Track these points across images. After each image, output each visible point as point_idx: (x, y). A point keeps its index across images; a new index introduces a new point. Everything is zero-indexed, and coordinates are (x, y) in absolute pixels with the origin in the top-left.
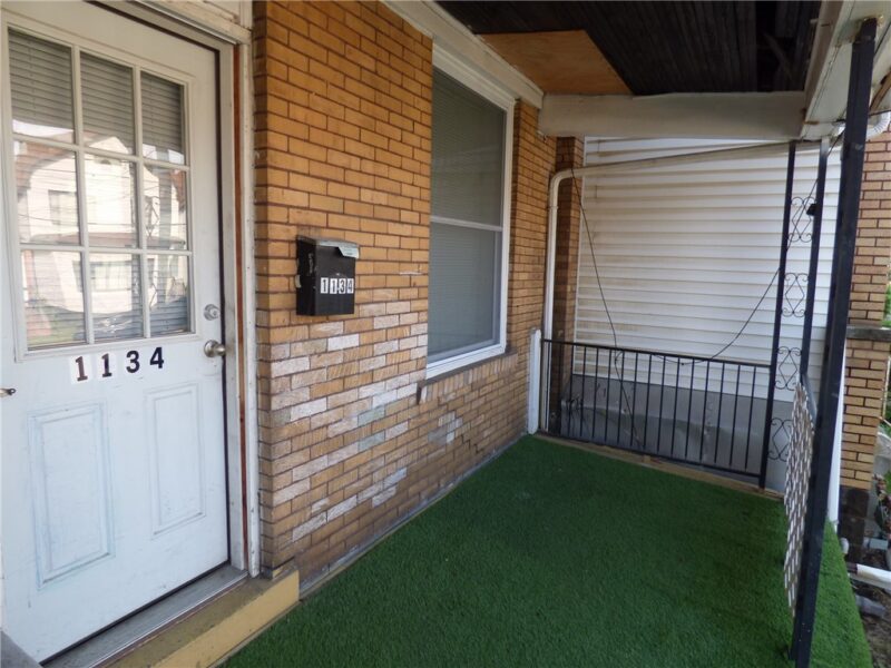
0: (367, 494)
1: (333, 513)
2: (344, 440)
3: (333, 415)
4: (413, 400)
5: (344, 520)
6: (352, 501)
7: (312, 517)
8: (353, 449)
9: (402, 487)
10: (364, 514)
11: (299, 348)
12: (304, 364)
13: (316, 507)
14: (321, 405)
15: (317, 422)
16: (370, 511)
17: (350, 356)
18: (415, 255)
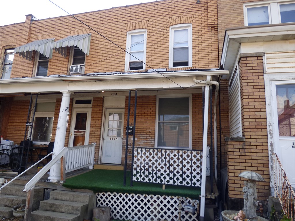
18: (151, 128)
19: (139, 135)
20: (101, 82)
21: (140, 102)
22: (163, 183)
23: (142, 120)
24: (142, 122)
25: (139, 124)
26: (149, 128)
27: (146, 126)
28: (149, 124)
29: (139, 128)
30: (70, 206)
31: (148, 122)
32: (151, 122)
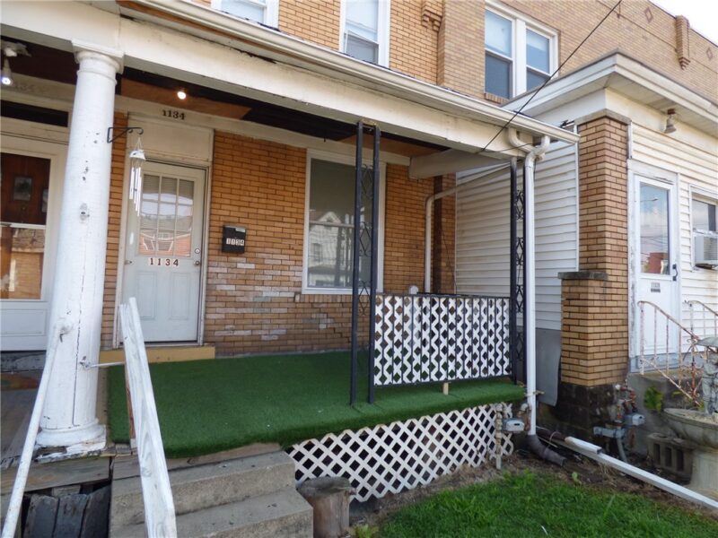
0: (259, 333)
1: (236, 333)
2: (245, 305)
3: (239, 293)
4: (291, 300)
5: (243, 339)
6: (249, 332)
7: (225, 330)
8: (250, 310)
9: (281, 338)
10: (256, 341)
11: (222, 264)
12: (225, 270)
13: (227, 327)
14: (233, 287)
15: (229, 293)
16: (260, 341)
17: (248, 272)
18: (293, 236)
19: (260, 255)
20: (271, 66)
21: (262, 158)
22: (442, 378)
23: (268, 212)
24: (268, 218)
25: (260, 222)
26: (288, 236)
27: (280, 230)
28: (288, 225)
29: (259, 233)
30: (271, 521)
31: (285, 219)
32: (294, 220)
